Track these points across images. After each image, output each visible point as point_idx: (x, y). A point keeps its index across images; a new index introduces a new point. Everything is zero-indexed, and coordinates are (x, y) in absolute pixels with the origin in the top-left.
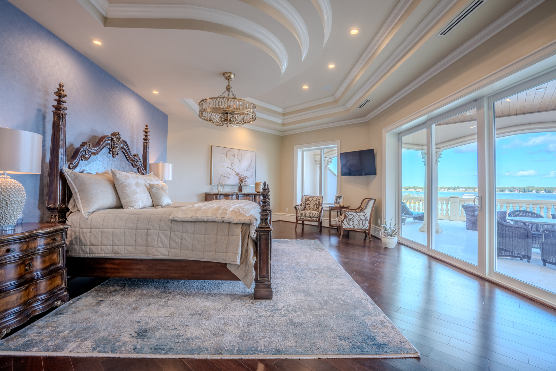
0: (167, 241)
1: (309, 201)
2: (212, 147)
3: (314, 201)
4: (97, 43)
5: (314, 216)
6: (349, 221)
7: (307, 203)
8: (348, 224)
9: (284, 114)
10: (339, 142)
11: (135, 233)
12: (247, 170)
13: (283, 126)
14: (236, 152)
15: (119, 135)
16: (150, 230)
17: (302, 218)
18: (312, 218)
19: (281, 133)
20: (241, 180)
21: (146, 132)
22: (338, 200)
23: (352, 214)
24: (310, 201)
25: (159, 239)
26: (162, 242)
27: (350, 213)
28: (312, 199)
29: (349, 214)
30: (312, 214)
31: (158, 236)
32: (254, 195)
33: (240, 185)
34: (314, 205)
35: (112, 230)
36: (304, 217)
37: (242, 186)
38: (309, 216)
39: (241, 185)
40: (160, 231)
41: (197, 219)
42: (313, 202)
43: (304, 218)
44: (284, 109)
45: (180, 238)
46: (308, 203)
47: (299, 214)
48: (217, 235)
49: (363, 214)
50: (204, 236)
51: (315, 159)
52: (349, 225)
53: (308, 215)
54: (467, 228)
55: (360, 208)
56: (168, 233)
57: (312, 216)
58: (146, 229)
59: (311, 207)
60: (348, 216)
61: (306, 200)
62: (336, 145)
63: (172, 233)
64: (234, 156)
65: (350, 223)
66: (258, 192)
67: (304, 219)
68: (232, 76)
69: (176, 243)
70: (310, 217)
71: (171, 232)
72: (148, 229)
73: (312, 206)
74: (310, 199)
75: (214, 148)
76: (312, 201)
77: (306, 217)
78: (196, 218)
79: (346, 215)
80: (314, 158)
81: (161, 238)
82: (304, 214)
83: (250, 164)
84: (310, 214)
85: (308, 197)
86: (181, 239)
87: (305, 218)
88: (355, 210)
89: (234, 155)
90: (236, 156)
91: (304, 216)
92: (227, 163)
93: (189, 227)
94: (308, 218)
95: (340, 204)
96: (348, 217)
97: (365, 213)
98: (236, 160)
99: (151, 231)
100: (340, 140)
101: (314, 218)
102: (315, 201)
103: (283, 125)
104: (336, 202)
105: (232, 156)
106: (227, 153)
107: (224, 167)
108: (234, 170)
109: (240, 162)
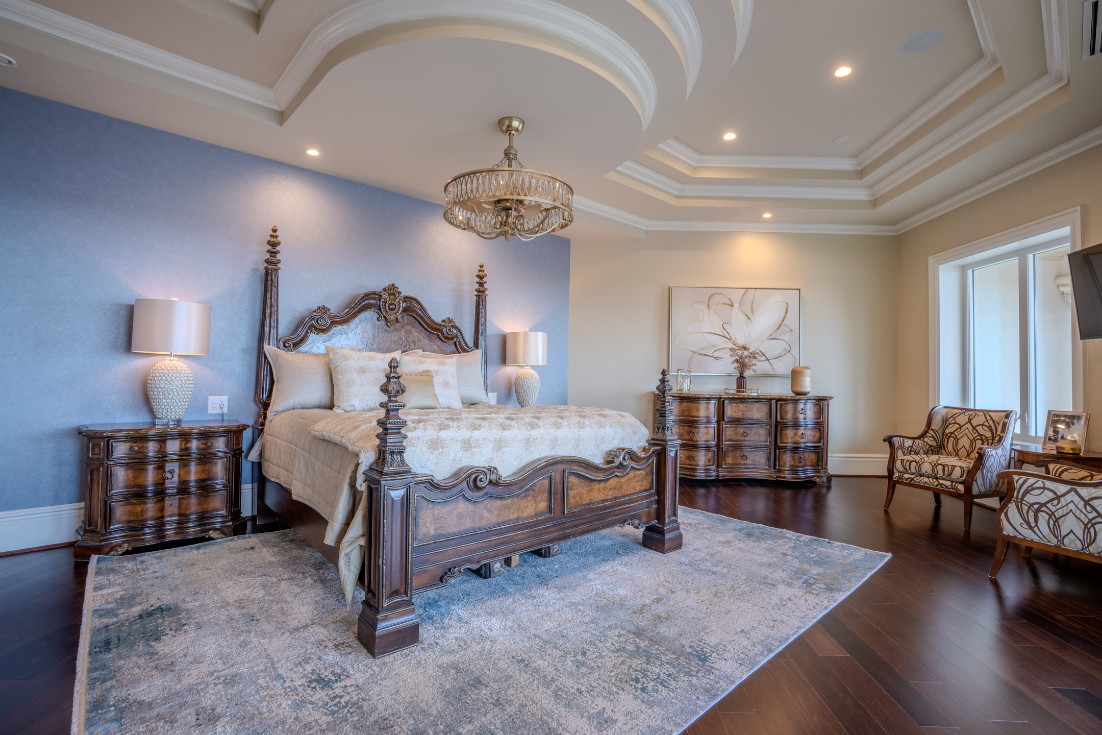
0: (304, 471)
1: (957, 426)
2: (670, 290)
3: (974, 428)
4: (313, 152)
5: (950, 475)
6: (1031, 514)
7: (947, 431)
8: (1028, 524)
9: (861, 174)
10: (1076, 214)
12: (771, 337)
14: (736, 296)
15: (395, 289)
17: (906, 476)
18: (941, 481)
19: (893, 228)
20: (742, 365)
21: (481, 277)
22: (1063, 428)
23: (1044, 488)
24: (961, 427)
26: (300, 470)
27: (1032, 480)
28: (970, 421)
29: (1027, 485)
30: (940, 468)
32: (773, 402)
33: (741, 373)
34: (975, 440)
36: (913, 474)
37: (744, 378)
38: (930, 472)
39: (744, 375)
40: (302, 451)
42: (971, 429)
43: (912, 476)
44: (856, 156)
46: (953, 433)
47: (898, 462)
48: (339, 473)
50: (329, 470)
51: (1062, 289)
52: (1031, 528)
53: (926, 468)
56: (307, 456)
57: (940, 474)
59: (960, 446)
60: (1027, 492)
61: (946, 420)
62: (1068, 228)
64: (732, 305)
65: (1036, 521)
66: (798, 394)
67: (912, 479)
68: (515, 124)
70: (937, 478)
73: (964, 442)
74: (962, 419)
75: (674, 291)
76: (969, 426)
77: (920, 476)
79: (1017, 486)
80: (1058, 286)
81: (300, 463)
82: (914, 464)
83: (780, 322)
84: (934, 466)
85: (955, 411)
86: (314, 471)
87: (918, 479)
89: (729, 303)
90: (736, 305)
91: (913, 470)
92: (710, 322)
94: (926, 479)
95: (1061, 444)
96: (1024, 495)
98: (737, 315)
100: (1079, 208)
101: (948, 483)
102: (979, 429)
104: (1051, 435)
105: (724, 304)
106: (709, 300)
107: (703, 333)
108: (730, 339)
109: (749, 319)
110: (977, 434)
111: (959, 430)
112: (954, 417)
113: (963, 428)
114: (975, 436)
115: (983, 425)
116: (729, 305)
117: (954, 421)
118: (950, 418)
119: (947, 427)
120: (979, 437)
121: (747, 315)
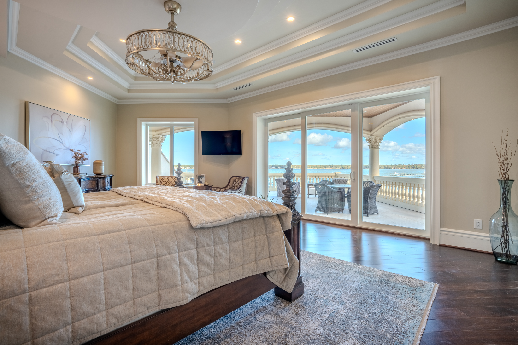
0: (193, 268)
1: (165, 182)
2: (26, 105)
3: (171, 182)
10: (197, 120)
11: (131, 273)
12: (80, 144)
13: (128, 93)
14: (65, 118)
16: (163, 257)
19: (118, 100)
20: (77, 158)
22: (200, 179)
24: (166, 182)
25: (183, 268)
26: (188, 272)
28: (168, 180)
31: (180, 262)
32: (98, 179)
33: (76, 164)
35: (67, 284)
40: (180, 253)
41: (236, 218)
42: (170, 183)
45: (213, 255)
48: (255, 236)
49: (240, 192)
50: (241, 242)
54: (278, 196)
55: (228, 186)
56: (194, 252)
58: (154, 257)
61: (160, 181)
62: (194, 123)
63: (201, 251)
64: (63, 123)
66: (97, 174)
69: (208, 265)
71: (199, 250)
72: (157, 257)
74: (166, 180)
75: (30, 105)
76: (168, 181)
78: (234, 217)
81: (185, 265)
83: (83, 136)
85: (162, 177)
86: (215, 256)
88: (224, 188)
89: (62, 121)
90: (65, 123)
92: (53, 132)
93: (223, 234)
97: (241, 190)
98: (65, 129)
99: (165, 257)
100: (198, 118)
103: (129, 91)
104: (198, 181)
105: (59, 121)
106: (52, 116)
107: (49, 137)
108: (62, 143)
109: (71, 132)
110: (172, 184)
111: (166, 183)
112: (163, 179)
113: (167, 183)
114: (171, 185)
115: (173, 181)
116: (62, 122)
117: (163, 181)
118: (161, 180)
119: (162, 183)
120: (173, 185)
121: (69, 130)
